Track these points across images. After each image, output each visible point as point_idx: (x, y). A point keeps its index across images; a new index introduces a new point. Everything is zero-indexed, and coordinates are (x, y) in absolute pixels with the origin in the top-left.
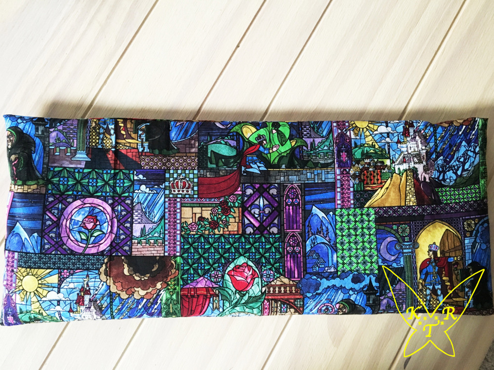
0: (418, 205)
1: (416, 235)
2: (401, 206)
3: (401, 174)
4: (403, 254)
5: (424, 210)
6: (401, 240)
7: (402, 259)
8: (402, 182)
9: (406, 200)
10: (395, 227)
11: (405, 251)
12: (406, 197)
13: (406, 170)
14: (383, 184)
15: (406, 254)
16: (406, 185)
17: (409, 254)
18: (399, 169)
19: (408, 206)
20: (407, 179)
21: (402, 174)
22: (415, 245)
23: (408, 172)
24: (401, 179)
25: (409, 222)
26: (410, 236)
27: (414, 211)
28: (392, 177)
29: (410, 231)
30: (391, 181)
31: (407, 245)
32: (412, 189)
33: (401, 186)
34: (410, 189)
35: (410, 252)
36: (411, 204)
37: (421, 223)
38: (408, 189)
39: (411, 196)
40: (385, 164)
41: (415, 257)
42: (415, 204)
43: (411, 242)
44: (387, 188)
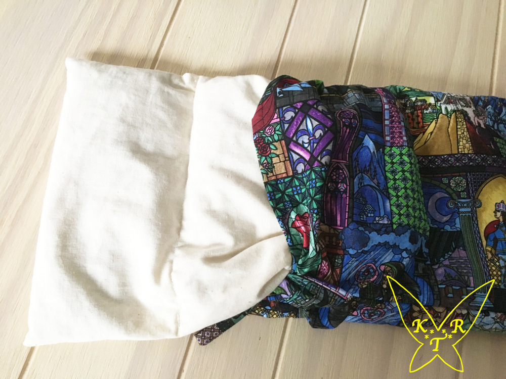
0: (476, 153)
1: (477, 190)
2: (452, 154)
3: (449, 115)
4: (459, 214)
5: (483, 159)
6: (454, 195)
7: (458, 220)
8: (451, 124)
9: (458, 146)
10: (445, 180)
11: (461, 210)
12: (458, 143)
13: (454, 111)
14: (426, 128)
15: (464, 215)
16: (457, 128)
17: (467, 214)
18: (446, 108)
19: (461, 154)
20: (457, 121)
21: (451, 116)
22: (476, 204)
23: (457, 113)
24: (449, 121)
25: (465, 174)
26: (467, 190)
27: (470, 159)
28: (438, 118)
29: (468, 185)
30: (436, 123)
31: (464, 203)
32: (465, 133)
33: (450, 130)
34: (463, 133)
35: (469, 212)
36: (466, 152)
37: (481, 175)
38: (459, 133)
39: (464, 142)
40: (428, 103)
41: (476, 218)
42: (470, 152)
43: (470, 198)
44: (431, 133)
